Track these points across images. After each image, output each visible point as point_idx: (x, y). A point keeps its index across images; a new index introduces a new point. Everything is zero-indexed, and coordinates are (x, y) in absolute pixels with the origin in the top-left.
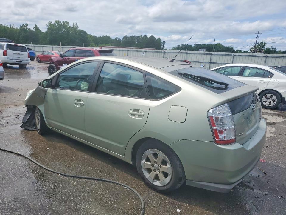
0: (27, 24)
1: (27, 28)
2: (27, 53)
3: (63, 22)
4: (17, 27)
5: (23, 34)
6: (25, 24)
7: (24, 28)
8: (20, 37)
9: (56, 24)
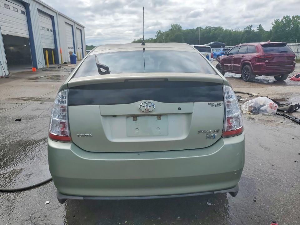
0: (251, 25)
1: (251, 29)
2: (211, 53)
3: (293, 17)
4: (241, 30)
5: (245, 36)
6: (249, 26)
7: (248, 30)
8: (243, 39)
9: (284, 20)
